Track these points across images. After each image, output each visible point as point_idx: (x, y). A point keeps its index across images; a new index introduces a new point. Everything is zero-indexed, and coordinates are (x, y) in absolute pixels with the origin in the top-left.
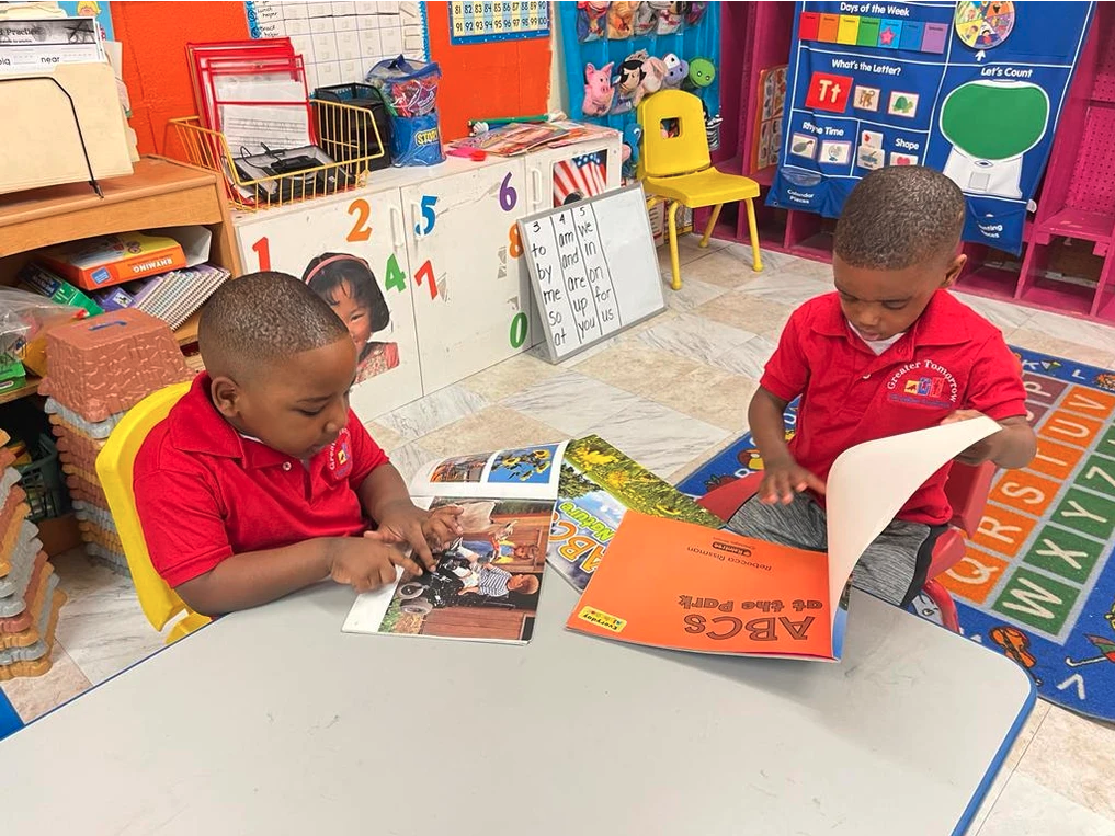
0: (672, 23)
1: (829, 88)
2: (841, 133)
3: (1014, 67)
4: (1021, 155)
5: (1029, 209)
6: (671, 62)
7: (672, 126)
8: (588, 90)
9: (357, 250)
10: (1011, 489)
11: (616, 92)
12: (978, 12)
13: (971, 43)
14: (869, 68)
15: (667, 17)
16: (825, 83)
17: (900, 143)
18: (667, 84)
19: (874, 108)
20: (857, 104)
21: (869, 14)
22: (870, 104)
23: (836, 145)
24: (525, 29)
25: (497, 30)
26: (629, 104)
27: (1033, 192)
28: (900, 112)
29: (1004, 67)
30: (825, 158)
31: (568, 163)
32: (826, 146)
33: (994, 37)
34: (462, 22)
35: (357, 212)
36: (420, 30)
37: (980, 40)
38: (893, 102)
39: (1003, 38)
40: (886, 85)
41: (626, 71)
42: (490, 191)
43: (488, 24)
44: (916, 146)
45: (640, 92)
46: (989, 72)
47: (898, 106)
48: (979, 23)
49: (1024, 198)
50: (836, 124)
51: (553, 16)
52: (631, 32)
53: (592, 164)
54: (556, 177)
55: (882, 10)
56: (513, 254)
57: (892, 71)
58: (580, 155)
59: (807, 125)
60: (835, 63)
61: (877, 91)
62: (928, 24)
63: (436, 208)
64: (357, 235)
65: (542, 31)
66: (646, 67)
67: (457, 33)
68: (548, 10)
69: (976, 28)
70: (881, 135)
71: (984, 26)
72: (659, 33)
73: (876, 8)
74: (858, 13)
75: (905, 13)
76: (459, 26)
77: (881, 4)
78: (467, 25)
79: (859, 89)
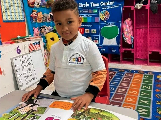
0: (49, 20)
3: (111, 23)
4: (116, 37)
5: (119, 46)
6: (50, 27)
7: (52, 39)
8: (34, 32)
10: (131, 92)
11: (40, 32)
12: (103, 14)
14: (87, 26)
15: (48, 19)
16: (80, 29)
17: (95, 38)
18: (50, 31)
19: (89, 32)
20: (86, 32)
21: (85, 17)
22: (88, 32)
24: (20, 20)
25: (13, 20)
26: (43, 35)
27: (119, 43)
28: (93, 33)
29: (109, 23)
31: (32, 44)
33: (107, 19)
37: (104, 19)
38: (92, 31)
39: (108, 18)
40: (90, 28)
41: (41, 29)
42: (14, 50)
43: (11, 19)
44: (98, 38)
45: (45, 33)
46: (107, 24)
47: (93, 32)
48: (104, 16)
49: (118, 44)
51: (25, 18)
52: (42, 21)
53: (37, 44)
54: (29, 47)
57: (91, 26)
58: (34, 42)
61: (89, 30)
62: (95, 18)
63: (1, 54)
65: (23, 21)
66: (46, 28)
67: (4, 20)
68: (24, 17)
70: (91, 37)
71: (105, 17)
72: (47, 22)
73: (86, 16)
74: (83, 17)
75: (91, 16)
76: (5, 19)
77: (87, 15)
78: (7, 18)
79: (86, 30)
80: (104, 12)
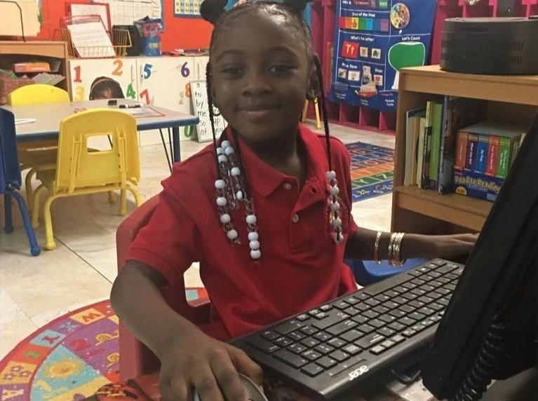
1: (350, 48)
2: (356, 67)
3: (414, 36)
9: (115, 78)
12: (397, 13)
13: (397, 27)
14: (363, 39)
16: (349, 46)
17: (376, 70)
19: (366, 56)
20: (361, 55)
21: (362, 16)
22: (365, 54)
23: (354, 72)
25: (195, 13)
28: (375, 57)
29: (410, 37)
30: (350, 78)
32: (350, 73)
33: (404, 23)
34: (179, 9)
35: (117, 65)
36: (160, 10)
37: (400, 25)
38: (373, 53)
39: (407, 24)
40: (369, 46)
42: (177, 67)
43: (191, 11)
46: (405, 39)
47: (374, 55)
48: (398, 18)
50: (354, 64)
55: (366, 15)
56: (187, 95)
57: (371, 40)
59: (343, 64)
60: (352, 38)
61: (367, 49)
62: (382, 20)
63: (151, 70)
64: (116, 73)
67: (176, 12)
69: (397, 20)
70: (369, 68)
71: (400, 19)
73: (365, 15)
74: (358, 16)
75: (373, 15)
76: (178, 10)
77: (366, 13)
78: (181, 10)
79: (361, 48)
80: (398, 7)
